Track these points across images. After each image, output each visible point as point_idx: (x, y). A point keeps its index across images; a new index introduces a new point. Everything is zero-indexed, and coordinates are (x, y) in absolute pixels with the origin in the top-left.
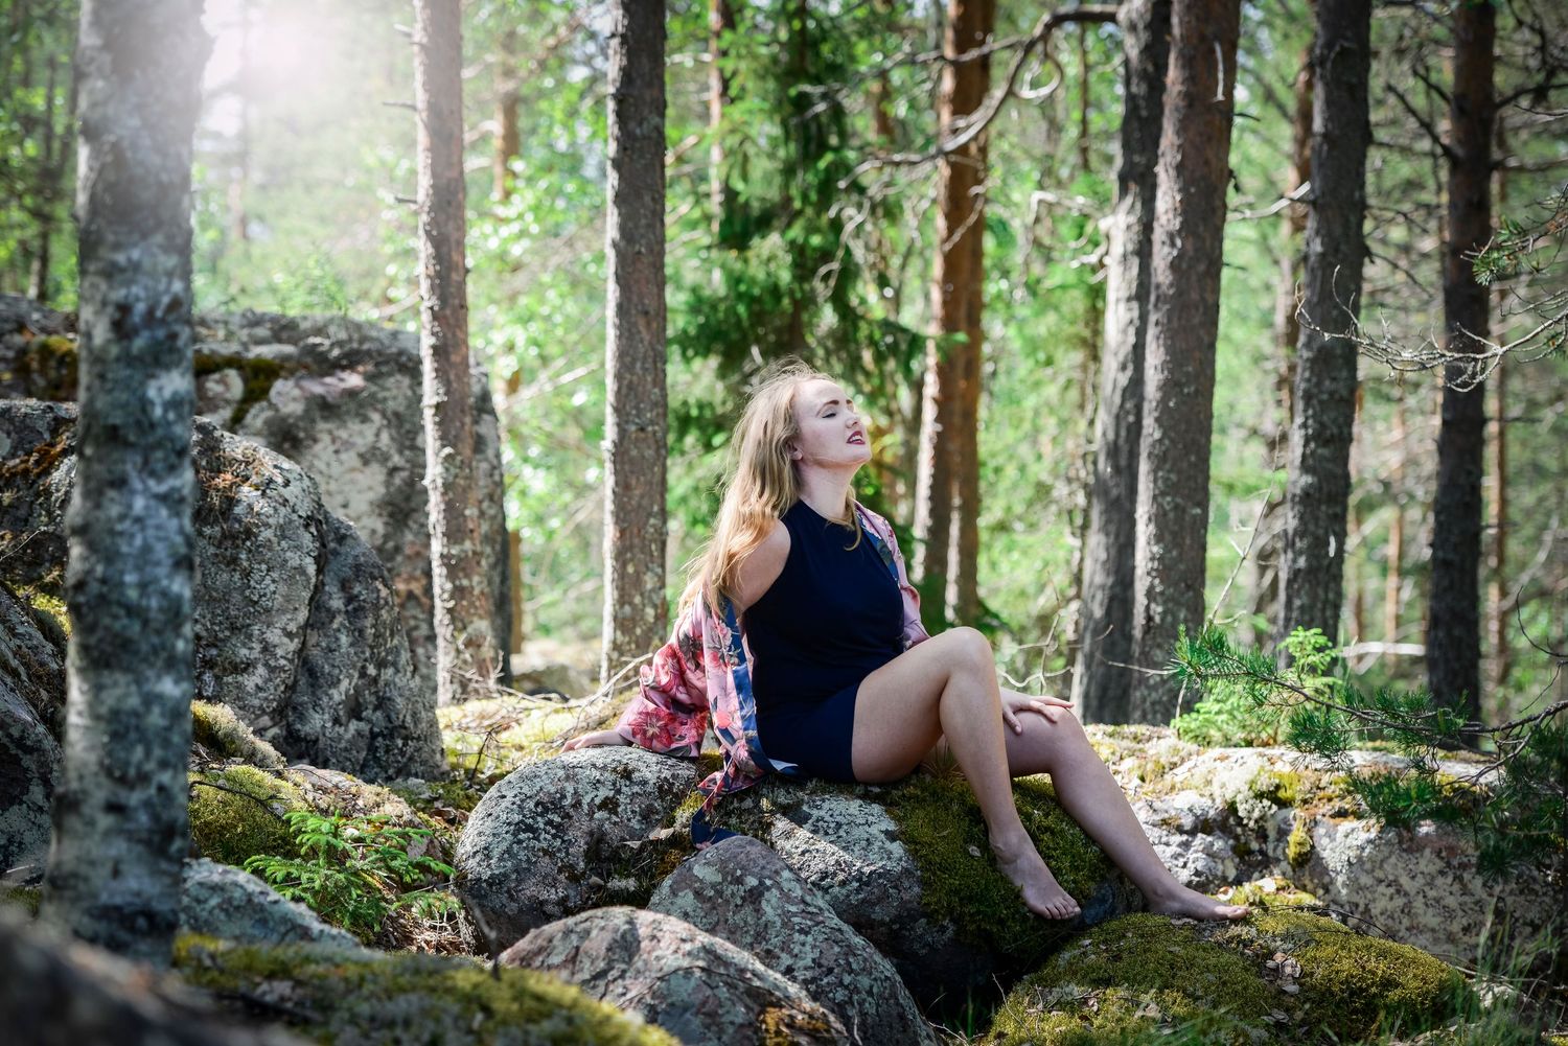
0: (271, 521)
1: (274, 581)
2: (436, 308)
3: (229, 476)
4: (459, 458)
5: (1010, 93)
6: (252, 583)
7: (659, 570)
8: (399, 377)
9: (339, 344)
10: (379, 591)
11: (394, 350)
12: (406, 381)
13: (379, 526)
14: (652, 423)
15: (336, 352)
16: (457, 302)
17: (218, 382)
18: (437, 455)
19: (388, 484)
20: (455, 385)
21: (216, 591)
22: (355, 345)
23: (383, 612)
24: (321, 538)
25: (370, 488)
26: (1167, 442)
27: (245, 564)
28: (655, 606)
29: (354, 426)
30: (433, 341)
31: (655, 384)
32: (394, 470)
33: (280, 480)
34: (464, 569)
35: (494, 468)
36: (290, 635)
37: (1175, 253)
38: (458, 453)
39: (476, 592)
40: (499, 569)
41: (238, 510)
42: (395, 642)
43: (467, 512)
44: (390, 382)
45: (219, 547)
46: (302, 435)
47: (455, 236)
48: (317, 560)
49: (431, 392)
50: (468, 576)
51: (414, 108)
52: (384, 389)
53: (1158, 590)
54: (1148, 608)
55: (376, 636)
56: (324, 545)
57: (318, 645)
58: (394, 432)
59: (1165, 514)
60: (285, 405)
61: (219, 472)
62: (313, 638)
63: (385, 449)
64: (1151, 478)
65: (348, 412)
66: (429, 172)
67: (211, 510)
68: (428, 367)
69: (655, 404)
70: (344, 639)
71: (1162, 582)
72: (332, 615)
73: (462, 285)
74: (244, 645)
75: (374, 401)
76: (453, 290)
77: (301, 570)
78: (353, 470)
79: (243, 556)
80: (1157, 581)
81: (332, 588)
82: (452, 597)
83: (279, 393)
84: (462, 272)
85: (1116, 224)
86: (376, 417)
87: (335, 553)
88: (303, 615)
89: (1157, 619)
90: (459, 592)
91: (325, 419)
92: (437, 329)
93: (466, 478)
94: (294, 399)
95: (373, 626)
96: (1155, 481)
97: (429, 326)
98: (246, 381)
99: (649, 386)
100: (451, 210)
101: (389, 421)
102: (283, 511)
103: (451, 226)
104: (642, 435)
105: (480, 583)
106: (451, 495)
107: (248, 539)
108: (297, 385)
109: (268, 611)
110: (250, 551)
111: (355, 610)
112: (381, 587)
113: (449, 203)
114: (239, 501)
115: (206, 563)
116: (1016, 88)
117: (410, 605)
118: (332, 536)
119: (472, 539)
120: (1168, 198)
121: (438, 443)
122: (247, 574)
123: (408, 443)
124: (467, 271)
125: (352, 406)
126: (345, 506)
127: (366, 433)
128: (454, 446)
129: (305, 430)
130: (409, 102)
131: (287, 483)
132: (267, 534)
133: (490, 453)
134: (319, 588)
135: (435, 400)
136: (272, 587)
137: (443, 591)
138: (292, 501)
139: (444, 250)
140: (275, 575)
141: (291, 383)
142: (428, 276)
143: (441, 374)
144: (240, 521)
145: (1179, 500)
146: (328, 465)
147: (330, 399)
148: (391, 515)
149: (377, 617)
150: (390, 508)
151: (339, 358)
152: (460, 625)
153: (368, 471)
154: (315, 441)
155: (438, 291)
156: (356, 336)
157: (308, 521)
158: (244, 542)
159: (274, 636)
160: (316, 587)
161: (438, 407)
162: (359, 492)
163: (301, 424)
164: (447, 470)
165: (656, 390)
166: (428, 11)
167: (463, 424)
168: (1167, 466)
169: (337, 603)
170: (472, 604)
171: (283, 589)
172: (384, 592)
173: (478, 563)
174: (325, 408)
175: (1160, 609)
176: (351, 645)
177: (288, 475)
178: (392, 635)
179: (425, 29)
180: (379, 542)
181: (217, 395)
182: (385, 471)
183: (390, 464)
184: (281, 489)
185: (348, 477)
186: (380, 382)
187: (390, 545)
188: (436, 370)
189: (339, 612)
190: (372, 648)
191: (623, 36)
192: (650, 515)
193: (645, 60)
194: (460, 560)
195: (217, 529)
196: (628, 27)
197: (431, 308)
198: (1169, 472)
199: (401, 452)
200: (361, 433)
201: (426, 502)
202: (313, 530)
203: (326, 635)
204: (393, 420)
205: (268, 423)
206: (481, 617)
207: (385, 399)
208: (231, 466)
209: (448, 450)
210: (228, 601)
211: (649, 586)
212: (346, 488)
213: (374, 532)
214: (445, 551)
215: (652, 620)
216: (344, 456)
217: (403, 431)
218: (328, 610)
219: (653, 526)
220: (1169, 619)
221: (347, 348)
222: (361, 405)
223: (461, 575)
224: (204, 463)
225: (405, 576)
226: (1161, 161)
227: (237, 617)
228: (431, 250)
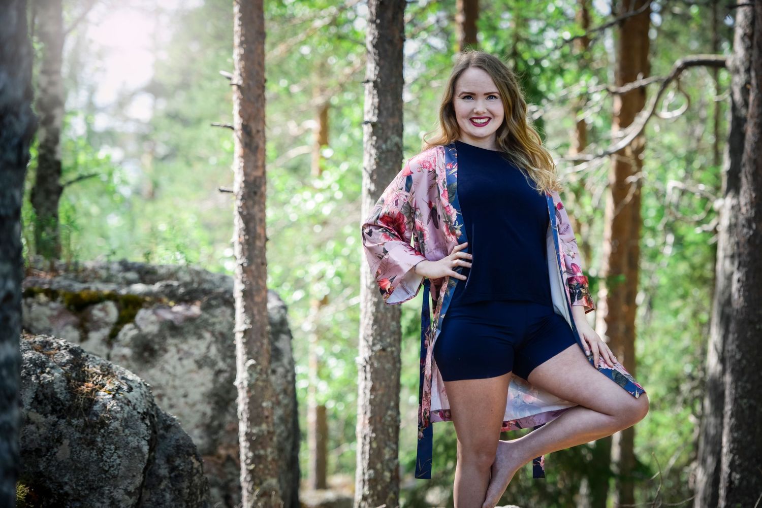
0: (118, 415)
1: (119, 457)
2: (245, 265)
3: (91, 384)
4: (259, 367)
5: (653, 113)
6: (104, 458)
7: (394, 446)
8: (224, 308)
9: (185, 285)
10: (192, 463)
11: (221, 290)
12: (228, 311)
13: (208, 410)
14: (391, 345)
15: (182, 290)
16: (259, 261)
17: (101, 310)
18: (244, 364)
19: (215, 381)
20: (257, 317)
21: (80, 462)
22: (195, 285)
23: (195, 478)
24: (153, 427)
25: (203, 384)
26: (744, 362)
27: (100, 445)
28: (391, 471)
29: (193, 341)
30: (242, 287)
31: (393, 318)
32: (219, 372)
33: (125, 388)
34: (261, 443)
35: (287, 371)
36: (129, 494)
37: (751, 233)
38: (258, 364)
39: (270, 459)
40: (291, 440)
41: (96, 408)
42: (204, 498)
43: (264, 404)
44: (218, 312)
45: (82, 433)
46: (156, 347)
47: (259, 215)
48: (150, 443)
49: (241, 323)
50: (264, 448)
51: (232, 128)
52: (213, 316)
53: (737, 462)
54: (730, 475)
55: (190, 494)
56: (155, 432)
57: (150, 500)
58: (220, 346)
59: (743, 411)
60: (146, 326)
61: (84, 381)
62: (147, 495)
63: (213, 357)
64: (734, 386)
65: (188, 332)
66: (242, 172)
67: (77, 408)
68: (239, 304)
69: (394, 333)
70: (168, 496)
71: (740, 457)
72: (160, 479)
73: (263, 249)
74: (98, 500)
75: (206, 324)
76: (257, 252)
77: (138, 449)
78: (191, 371)
79: (99, 439)
80: (737, 457)
81: (160, 461)
82: (252, 462)
83: (142, 319)
84: (263, 240)
85: (723, 206)
86: (207, 335)
87: (163, 437)
88: (139, 480)
89: (737, 482)
90: (257, 459)
91: (173, 336)
92: (245, 280)
93: (264, 381)
94: (152, 323)
95: (188, 487)
96: (736, 388)
97: (240, 277)
98: (120, 309)
99: (389, 321)
100: (257, 198)
101: (217, 338)
102: (127, 409)
103: (256, 209)
104: (384, 354)
105: (272, 453)
106: (253, 392)
107: (102, 427)
108: (155, 313)
109: (115, 477)
110: (104, 436)
111: (176, 476)
112: (194, 461)
113: (255, 193)
114: (97, 402)
115: (74, 443)
116: (657, 111)
117: (229, 464)
118: (161, 426)
119: (267, 423)
120: (747, 195)
121: (245, 357)
122: (101, 452)
123: (229, 354)
124: (267, 240)
125: (191, 328)
126: (185, 396)
127: (199, 346)
128: (256, 359)
129: (159, 344)
130: (229, 124)
131: (130, 389)
132: (115, 424)
133: (285, 361)
134: (151, 461)
135: (244, 327)
136: (118, 461)
137: (247, 458)
138: (134, 401)
139: (251, 225)
140: (120, 453)
141: (149, 312)
142: (241, 243)
143: (247, 309)
144: (97, 416)
145: (752, 402)
146: (174, 368)
147: (176, 323)
148: (217, 403)
149: (191, 481)
150: (216, 398)
151: (184, 295)
152: (258, 481)
153: (202, 372)
154: (166, 351)
155: (246, 253)
156: (196, 279)
157: (145, 415)
158: (100, 429)
159: (119, 494)
160: (149, 460)
161: (245, 332)
162: (196, 386)
163: (157, 340)
164: (251, 375)
165: (394, 323)
166: (243, 63)
167: (262, 344)
168: (745, 378)
169: (164, 471)
170: (266, 467)
171: (125, 462)
172: (196, 464)
173: (271, 439)
174: (173, 329)
175: (738, 476)
176: (173, 500)
177: (131, 384)
178: (202, 493)
179: (241, 75)
180: (207, 421)
181: (99, 320)
182: (212, 372)
183: (217, 368)
184: (127, 394)
185: (187, 376)
186: (211, 311)
187: (216, 423)
188: (245, 307)
189: (165, 477)
190: (187, 502)
191: (375, 82)
192: (388, 408)
193: (389, 98)
194: (258, 436)
195: (81, 420)
196: (379, 76)
197: (242, 265)
198: (746, 382)
199: (224, 360)
200: (197, 347)
201: (236, 396)
202: (147, 422)
203: (155, 493)
204: (220, 338)
205: (134, 339)
206: (272, 476)
207: (214, 324)
208: (92, 377)
209: (252, 362)
210: (88, 470)
211: (387, 457)
212: (187, 384)
213: (204, 414)
214: (249, 430)
215: (388, 480)
216: (185, 362)
217: (226, 345)
218: (158, 476)
219: (390, 416)
220: (745, 483)
221: (189, 288)
222: (197, 327)
223: (259, 447)
224: (74, 375)
225: (225, 445)
226: (743, 170)
227: (93, 481)
228: (242, 225)
